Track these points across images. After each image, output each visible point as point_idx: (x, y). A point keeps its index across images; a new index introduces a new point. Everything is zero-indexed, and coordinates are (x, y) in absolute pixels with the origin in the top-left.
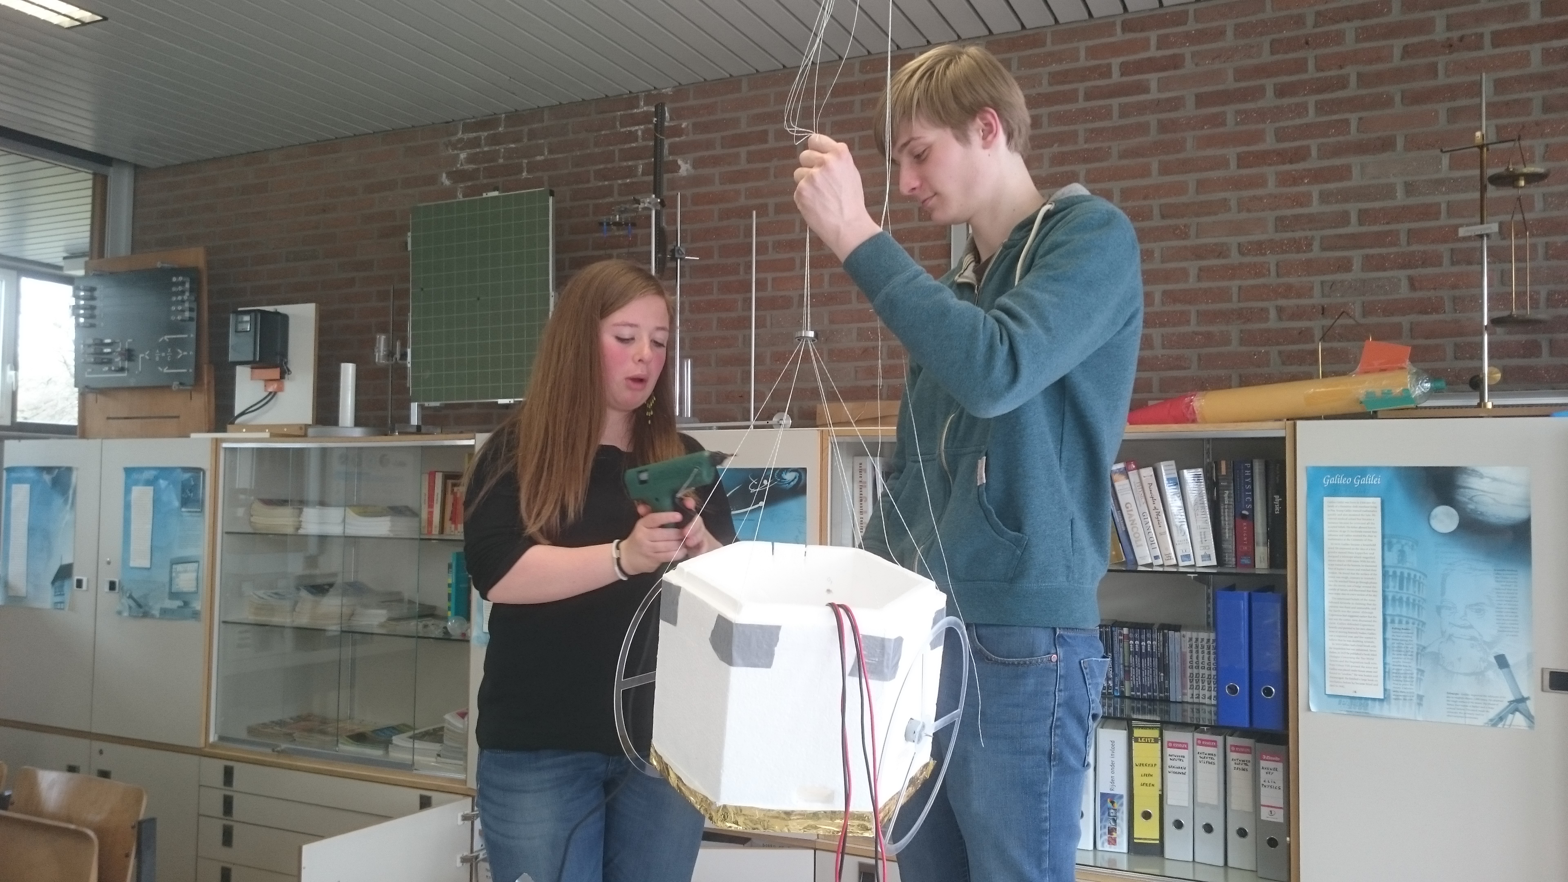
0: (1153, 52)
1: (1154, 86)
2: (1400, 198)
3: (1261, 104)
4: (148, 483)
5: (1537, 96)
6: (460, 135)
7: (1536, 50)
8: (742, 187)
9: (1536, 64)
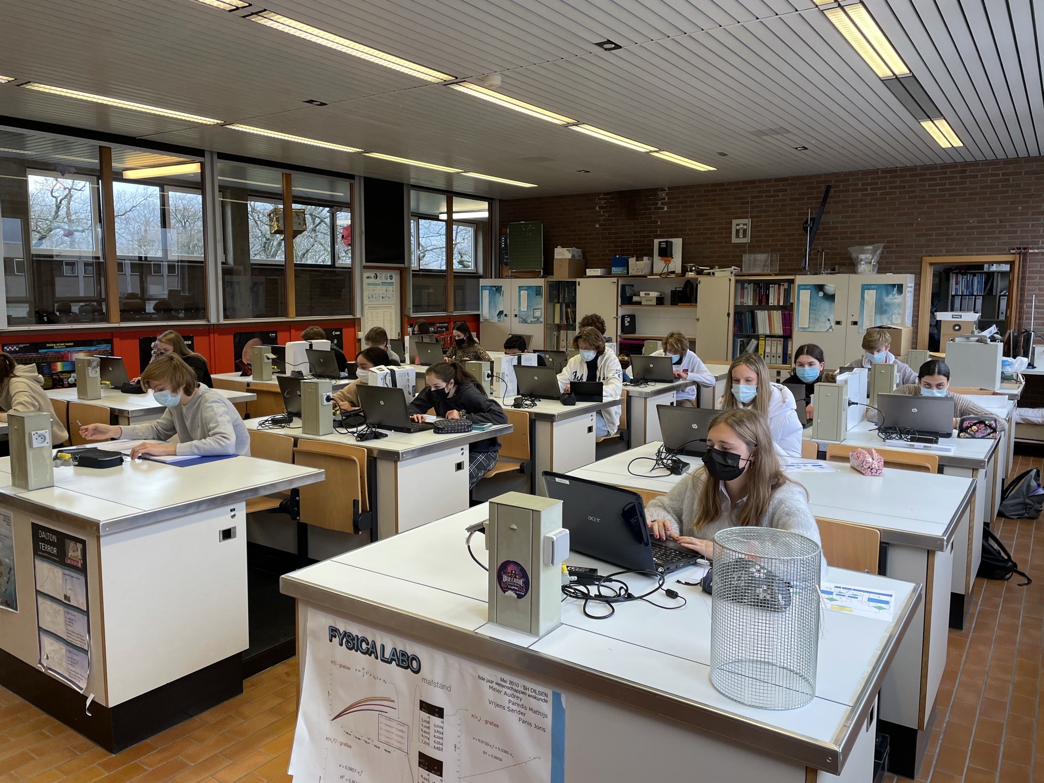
0: (781, 187)
1: (780, 196)
2: (831, 225)
3: (804, 201)
4: (525, 290)
5: (859, 204)
6: (602, 196)
7: (860, 193)
8: (680, 214)
9: (859, 197)
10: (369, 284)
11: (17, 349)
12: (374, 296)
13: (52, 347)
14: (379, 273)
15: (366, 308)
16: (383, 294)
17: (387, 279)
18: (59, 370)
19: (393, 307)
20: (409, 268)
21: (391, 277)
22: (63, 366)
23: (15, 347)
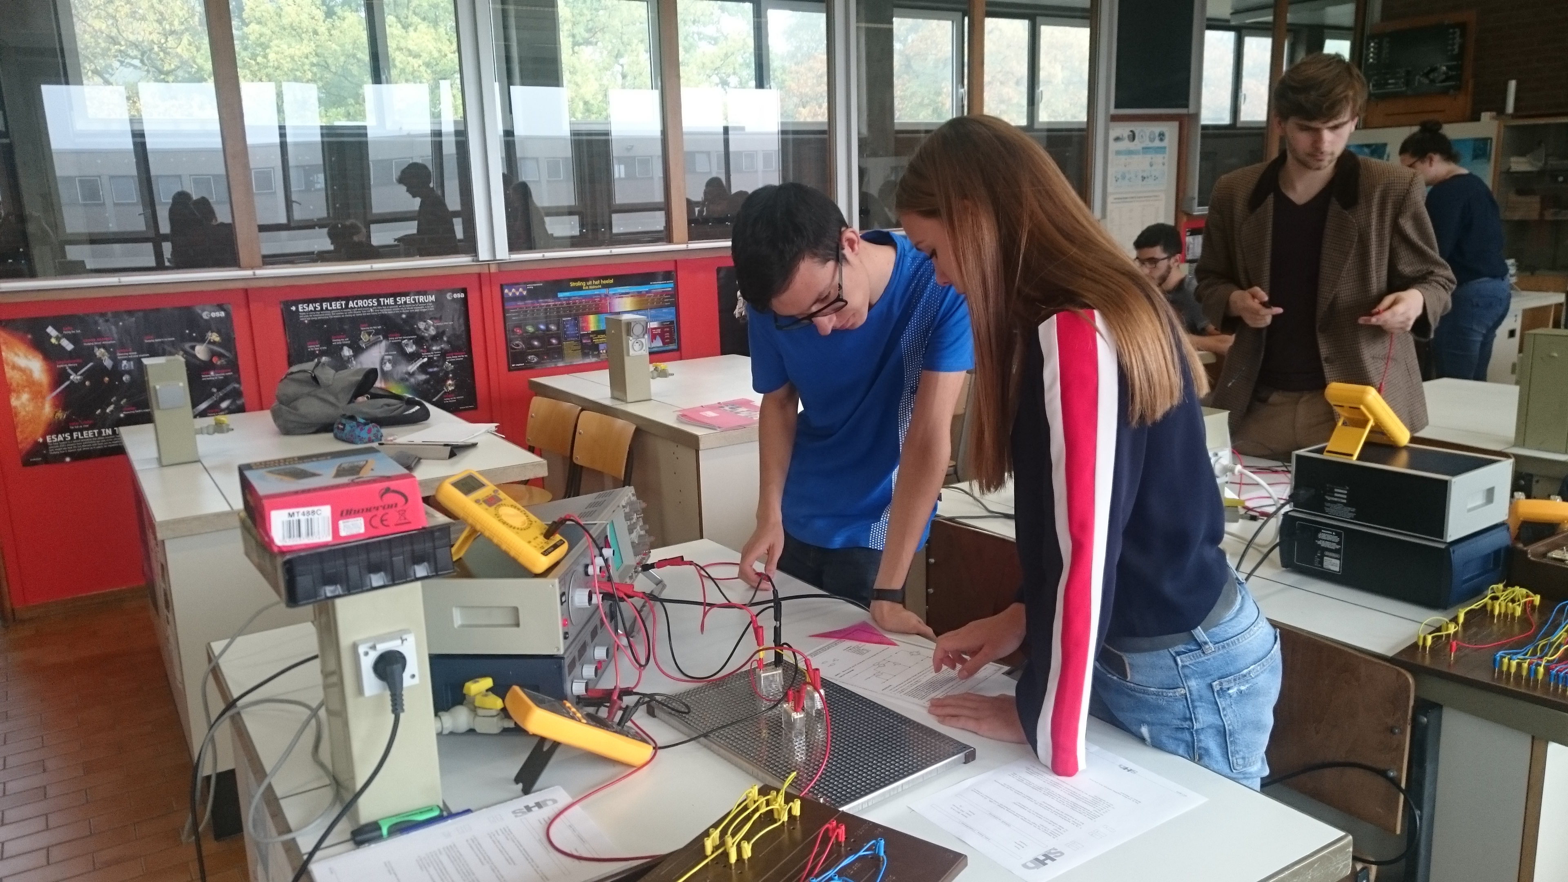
10: (1118, 153)
11: (525, 293)
12: (1128, 176)
13: (580, 288)
14: (1138, 127)
15: (1110, 199)
16: (1143, 171)
17: (1152, 140)
18: (592, 329)
19: (1163, 196)
20: (1196, 116)
21: (1162, 136)
22: (599, 321)
23: (521, 290)
